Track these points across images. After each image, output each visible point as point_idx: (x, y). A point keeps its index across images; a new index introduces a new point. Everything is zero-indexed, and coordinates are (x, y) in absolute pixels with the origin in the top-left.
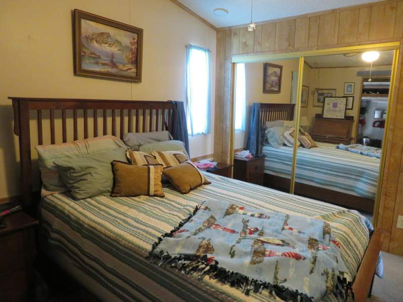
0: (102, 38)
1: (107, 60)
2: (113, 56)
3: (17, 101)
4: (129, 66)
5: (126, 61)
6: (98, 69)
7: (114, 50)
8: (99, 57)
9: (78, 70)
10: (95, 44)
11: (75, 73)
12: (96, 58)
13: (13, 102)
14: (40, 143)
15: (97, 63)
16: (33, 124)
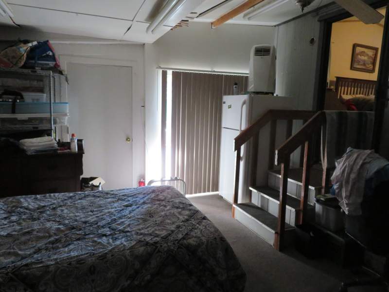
0: (362, 53)
1: (362, 63)
2: (364, 61)
3: (338, 78)
4: (370, 65)
5: (370, 63)
6: (358, 67)
7: (366, 58)
8: (360, 62)
9: (352, 68)
10: (359, 56)
11: (351, 69)
12: (359, 62)
13: (337, 79)
14: (344, 94)
15: (359, 64)
16: (340, 88)
